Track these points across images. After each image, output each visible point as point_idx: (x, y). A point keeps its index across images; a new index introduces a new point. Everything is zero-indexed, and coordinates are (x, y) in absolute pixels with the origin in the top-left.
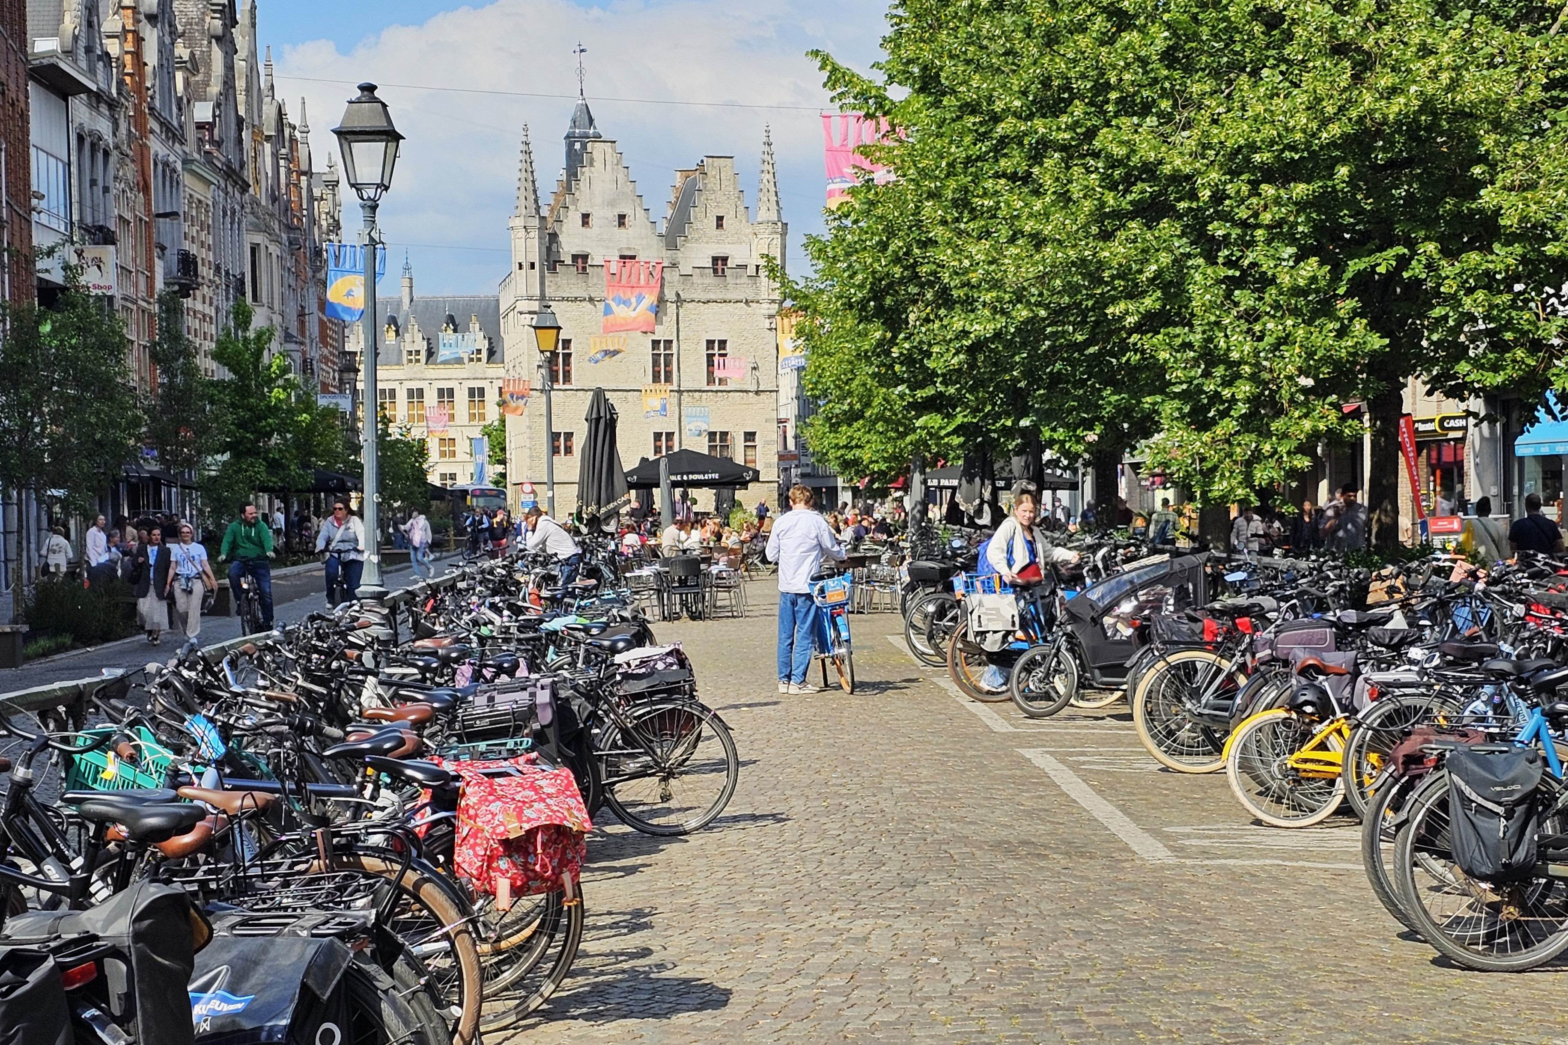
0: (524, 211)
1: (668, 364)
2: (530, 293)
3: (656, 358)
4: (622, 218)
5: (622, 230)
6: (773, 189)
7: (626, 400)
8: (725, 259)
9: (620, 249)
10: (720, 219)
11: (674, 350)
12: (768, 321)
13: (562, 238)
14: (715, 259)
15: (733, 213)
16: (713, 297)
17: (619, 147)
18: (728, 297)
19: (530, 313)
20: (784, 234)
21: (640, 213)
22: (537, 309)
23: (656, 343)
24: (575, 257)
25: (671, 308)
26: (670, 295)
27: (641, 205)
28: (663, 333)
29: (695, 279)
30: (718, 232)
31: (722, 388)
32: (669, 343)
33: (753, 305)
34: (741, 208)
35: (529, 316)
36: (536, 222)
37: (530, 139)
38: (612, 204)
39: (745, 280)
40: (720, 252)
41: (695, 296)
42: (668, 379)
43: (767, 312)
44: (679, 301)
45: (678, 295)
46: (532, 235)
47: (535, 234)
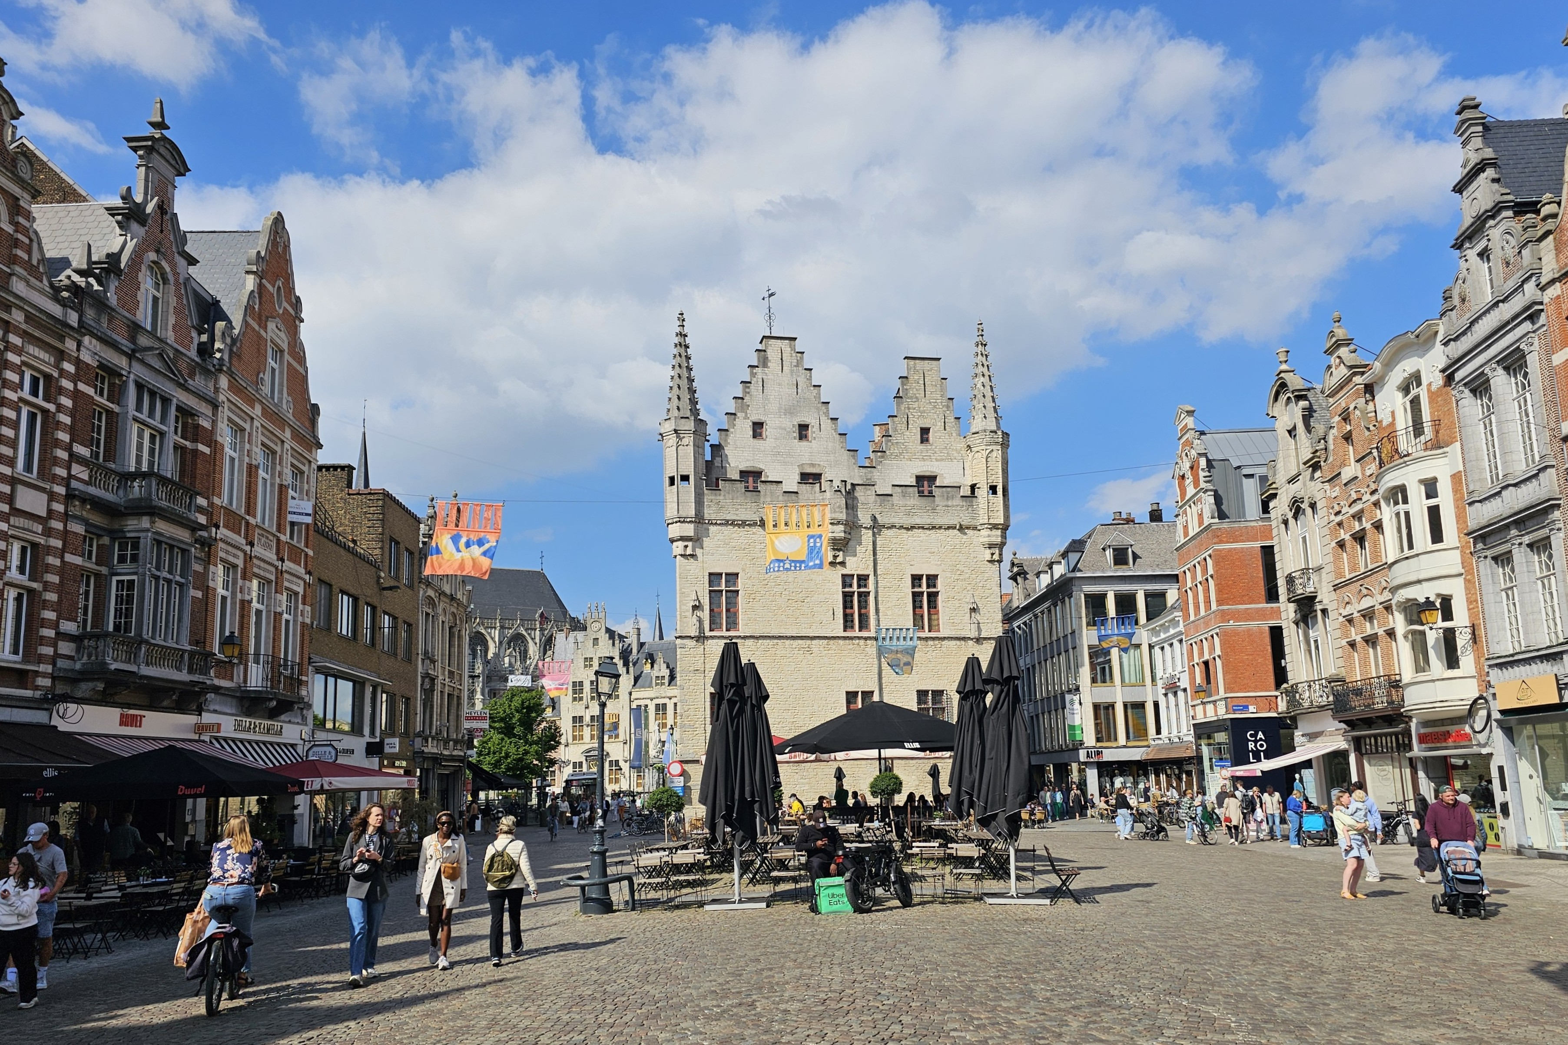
0: (676, 413)
1: (864, 604)
2: (683, 513)
3: (847, 598)
4: (803, 428)
5: (804, 443)
6: (989, 394)
7: (809, 651)
8: (932, 479)
9: (801, 466)
10: (925, 431)
11: (871, 587)
12: (988, 552)
13: (728, 451)
14: (920, 479)
15: (940, 424)
16: (918, 521)
17: (799, 346)
18: (938, 521)
19: (682, 539)
20: (1005, 445)
21: (826, 424)
22: (691, 533)
23: (846, 580)
24: (744, 474)
25: (867, 536)
26: (864, 519)
27: (827, 414)
28: (856, 564)
29: (896, 499)
30: (922, 447)
31: (933, 634)
32: (863, 579)
33: (970, 532)
34: (951, 419)
35: (681, 544)
36: (690, 425)
37: (686, 330)
38: (790, 411)
39: (958, 501)
40: (926, 469)
41: (896, 521)
42: (864, 625)
43: (986, 540)
44: (876, 527)
45: (874, 519)
46: (685, 441)
47: (689, 440)
